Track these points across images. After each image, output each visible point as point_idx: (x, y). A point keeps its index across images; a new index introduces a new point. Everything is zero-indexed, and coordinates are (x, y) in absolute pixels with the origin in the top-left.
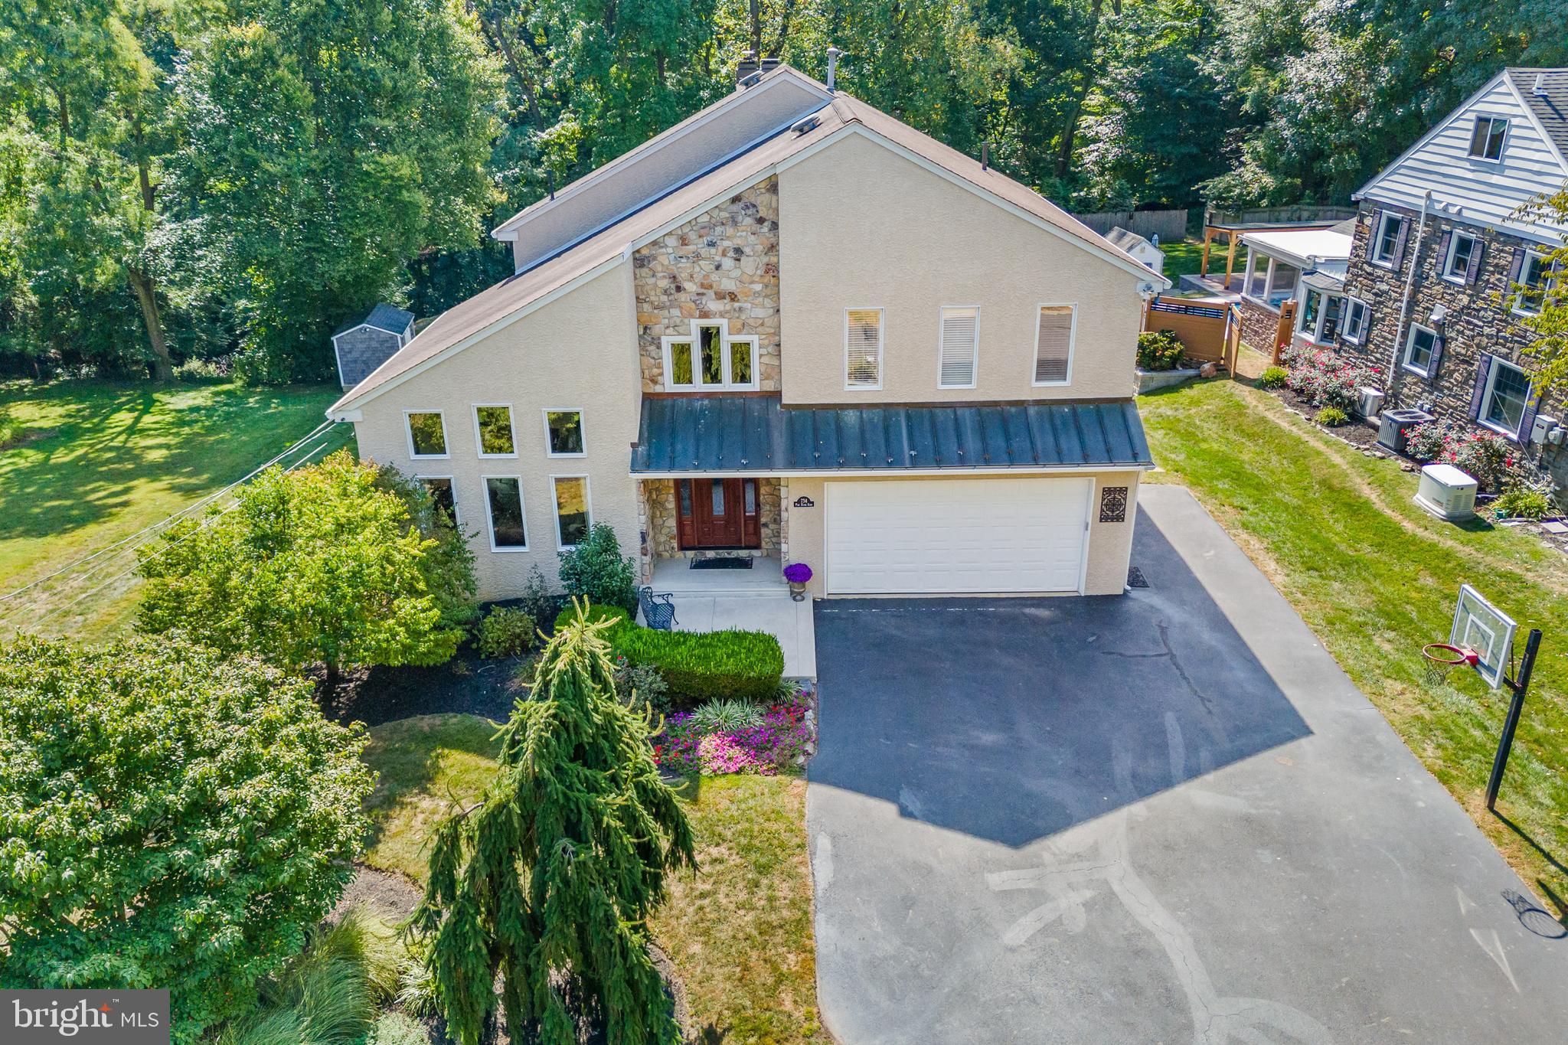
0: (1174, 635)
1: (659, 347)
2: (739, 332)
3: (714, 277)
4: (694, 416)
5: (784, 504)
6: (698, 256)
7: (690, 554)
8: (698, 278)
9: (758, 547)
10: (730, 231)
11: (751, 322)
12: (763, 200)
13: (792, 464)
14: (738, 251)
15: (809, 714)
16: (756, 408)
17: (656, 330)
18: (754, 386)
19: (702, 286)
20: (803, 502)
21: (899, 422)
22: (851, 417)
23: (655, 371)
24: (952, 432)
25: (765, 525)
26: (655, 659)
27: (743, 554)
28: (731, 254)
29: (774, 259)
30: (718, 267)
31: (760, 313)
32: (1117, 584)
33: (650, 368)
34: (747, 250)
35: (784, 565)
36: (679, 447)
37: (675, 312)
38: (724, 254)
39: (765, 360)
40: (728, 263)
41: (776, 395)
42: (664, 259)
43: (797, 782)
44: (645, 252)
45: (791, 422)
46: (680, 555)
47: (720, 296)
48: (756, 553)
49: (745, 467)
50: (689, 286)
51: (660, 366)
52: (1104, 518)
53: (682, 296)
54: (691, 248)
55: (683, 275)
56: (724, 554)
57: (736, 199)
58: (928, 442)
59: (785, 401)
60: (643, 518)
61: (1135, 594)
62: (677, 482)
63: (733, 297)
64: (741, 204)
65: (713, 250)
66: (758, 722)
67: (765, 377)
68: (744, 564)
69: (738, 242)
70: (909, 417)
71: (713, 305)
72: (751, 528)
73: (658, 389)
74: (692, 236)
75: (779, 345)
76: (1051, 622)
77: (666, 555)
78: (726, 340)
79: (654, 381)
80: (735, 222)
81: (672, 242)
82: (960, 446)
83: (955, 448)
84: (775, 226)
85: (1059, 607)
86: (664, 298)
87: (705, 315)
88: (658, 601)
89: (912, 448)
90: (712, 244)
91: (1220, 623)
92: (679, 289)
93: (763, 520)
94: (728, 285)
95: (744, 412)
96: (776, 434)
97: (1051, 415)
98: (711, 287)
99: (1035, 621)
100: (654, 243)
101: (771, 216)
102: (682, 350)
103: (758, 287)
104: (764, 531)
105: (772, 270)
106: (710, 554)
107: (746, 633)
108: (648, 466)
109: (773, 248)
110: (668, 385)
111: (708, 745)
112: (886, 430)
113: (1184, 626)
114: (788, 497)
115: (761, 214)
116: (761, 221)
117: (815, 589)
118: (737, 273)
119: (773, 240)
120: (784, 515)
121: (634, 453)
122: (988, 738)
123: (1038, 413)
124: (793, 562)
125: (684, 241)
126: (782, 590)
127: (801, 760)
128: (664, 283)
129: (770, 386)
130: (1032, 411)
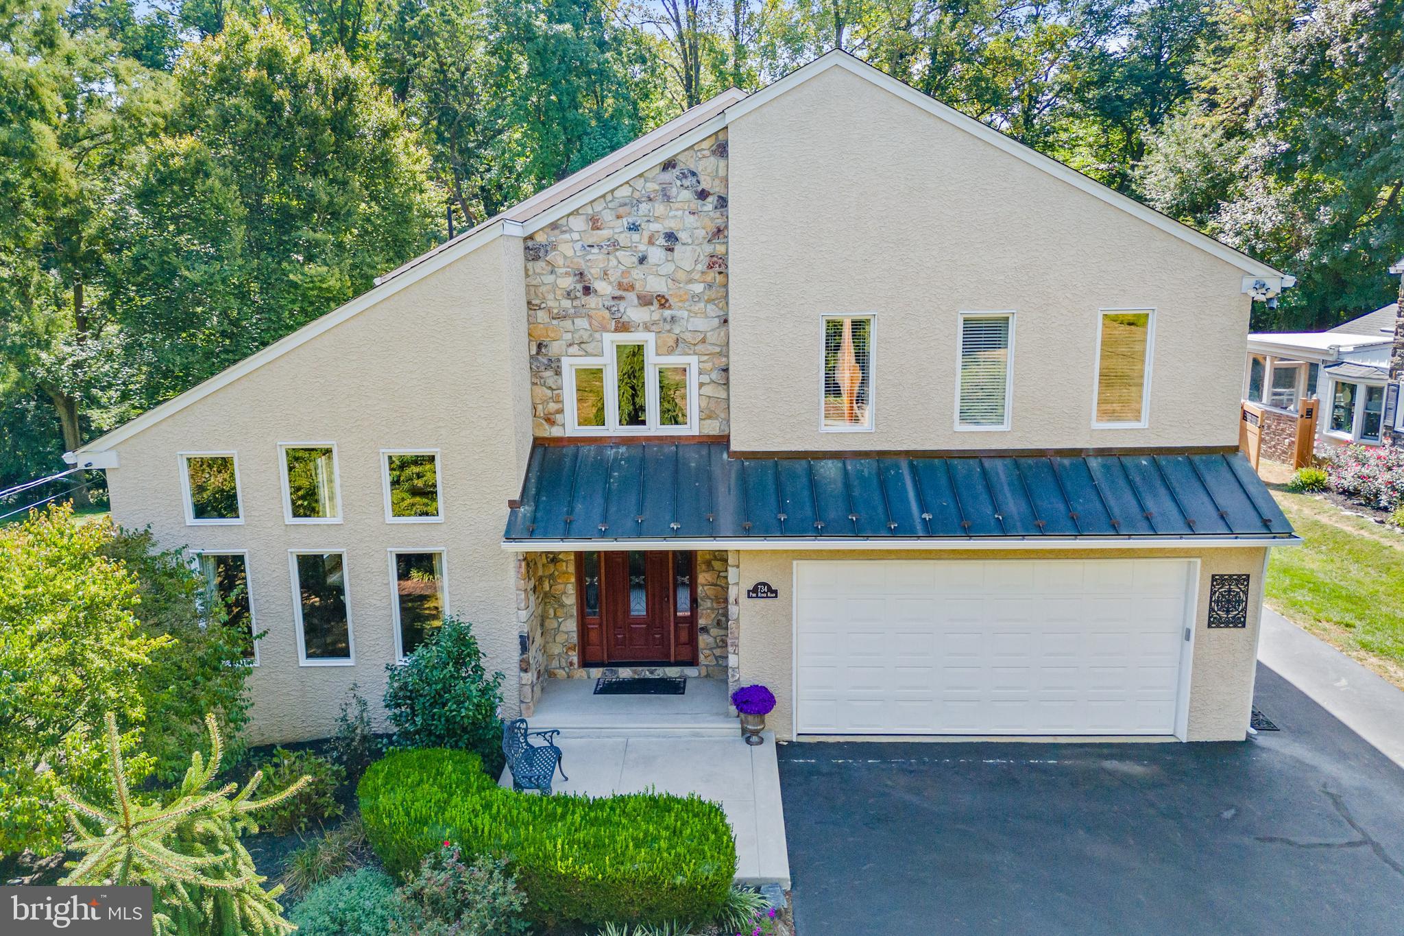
1: (558, 373)
2: (671, 351)
3: (637, 274)
4: (604, 469)
5: (733, 592)
6: (615, 245)
7: (596, 673)
8: (615, 275)
9: (693, 662)
10: (660, 209)
11: (688, 336)
12: (707, 166)
13: (747, 532)
14: (671, 237)
16: (693, 459)
17: (555, 348)
18: (692, 427)
19: (620, 286)
20: (762, 591)
21: (899, 477)
22: (830, 470)
23: (552, 406)
24: (980, 488)
25: (705, 630)
27: (672, 672)
28: (661, 241)
29: (720, 249)
30: (642, 260)
31: (701, 324)
32: (1237, 728)
33: (545, 402)
34: (682, 236)
35: (733, 688)
36: (579, 507)
37: (582, 323)
38: (651, 242)
39: (708, 390)
40: (656, 254)
41: (722, 441)
42: (567, 250)
44: (541, 238)
45: (743, 476)
46: (581, 673)
47: (645, 301)
48: (691, 672)
49: (676, 534)
50: (603, 287)
51: (558, 400)
52: (1213, 622)
53: (592, 301)
54: (605, 233)
55: (593, 272)
56: (645, 673)
57: (668, 165)
58: (947, 502)
59: (734, 447)
60: (524, 615)
61: (1263, 740)
62: (579, 556)
63: (663, 302)
64: (676, 172)
65: (636, 236)
67: (707, 415)
68: (674, 687)
69: (671, 225)
70: (912, 465)
71: (635, 314)
72: (684, 636)
73: (556, 432)
74: (608, 216)
75: (726, 370)
76: (1153, 783)
77: (561, 674)
78: (653, 362)
79: (550, 421)
80: (667, 198)
81: (578, 224)
82: (996, 509)
83: (989, 510)
84: (723, 202)
85: (1153, 760)
86: (567, 303)
87: (623, 327)
88: (537, 742)
89: (923, 508)
90: (634, 228)
92: (587, 290)
93: (702, 622)
94: (656, 285)
95: (676, 463)
96: (722, 489)
97: (1126, 472)
98: (631, 288)
99: (1126, 781)
100: (554, 226)
101: (715, 187)
102: (590, 381)
103: (698, 288)
104: (703, 640)
105: (718, 264)
106: (625, 673)
107: (672, 799)
108: (531, 534)
109: (720, 232)
110: (570, 426)
112: (883, 485)
114: (739, 581)
115: (705, 184)
116: (703, 195)
117: (777, 727)
118: (670, 268)
119: (720, 222)
120: (733, 609)
121: (513, 513)
123: (1105, 467)
124: (746, 685)
125: (595, 223)
126: (728, 727)
128: (567, 283)
129: (713, 428)
130: (1094, 463)
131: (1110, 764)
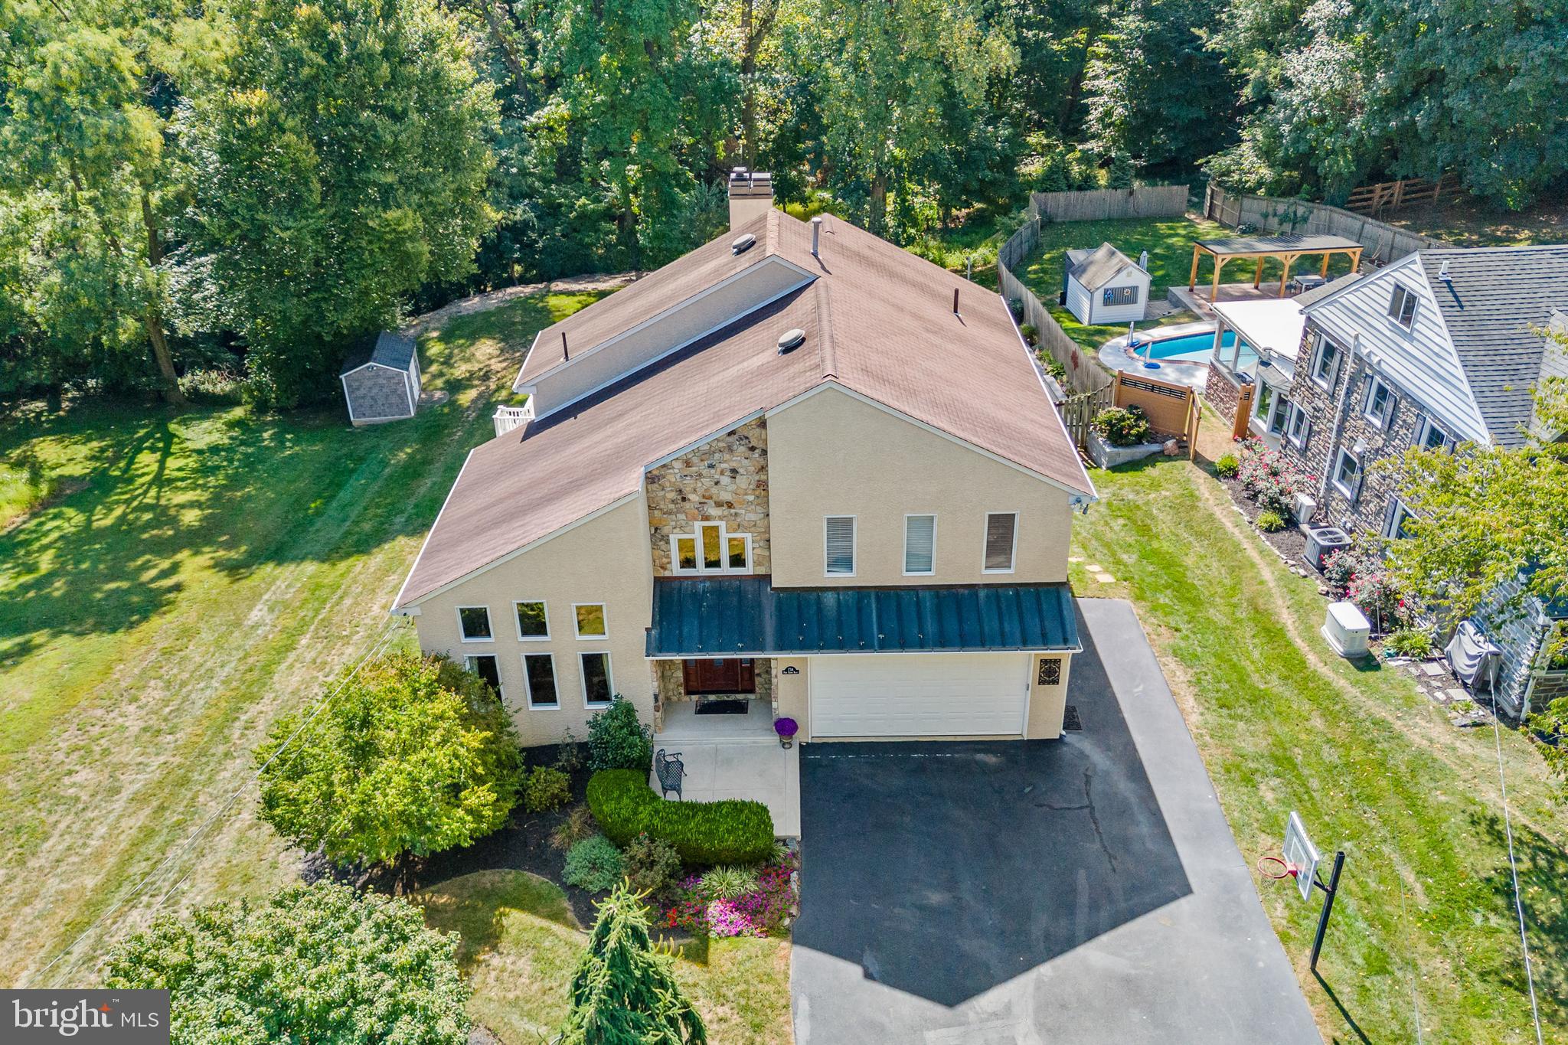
0: (1097, 786)
1: (668, 542)
2: (735, 531)
3: (714, 490)
4: (697, 598)
5: (774, 672)
6: (700, 475)
7: (695, 698)
8: (700, 491)
9: (752, 691)
10: (727, 456)
11: (745, 523)
12: (754, 434)
13: (781, 647)
14: (734, 471)
15: (794, 875)
16: (750, 588)
17: (666, 530)
18: (749, 570)
19: (704, 497)
20: (790, 670)
21: (869, 604)
22: (830, 599)
23: (665, 560)
24: (914, 615)
25: (759, 675)
26: (670, 834)
27: (740, 697)
28: (728, 473)
29: (763, 477)
30: (717, 483)
31: (752, 517)
32: (1053, 728)
33: (660, 558)
34: (741, 470)
35: (774, 719)
36: (686, 630)
37: (682, 516)
38: (722, 473)
39: (758, 551)
40: (725, 480)
41: (767, 578)
42: (673, 477)
43: (785, 944)
44: (656, 473)
45: (779, 601)
46: (686, 698)
47: (719, 504)
48: (751, 696)
49: (741, 650)
50: (694, 498)
51: (668, 557)
52: (1041, 682)
53: (687, 505)
54: (694, 469)
55: (687, 490)
56: (724, 697)
57: (730, 434)
58: (894, 625)
59: (774, 585)
60: (656, 684)
61: (1069, 736)
62: (685, 662)
63: (730, 505)
64: (736, 437)
65: (713, 471)
66: (752, 886)
67: (757, 563)
68: (740, 708)
69: (734, 465)
70: (878, 598)
71: (713, 511)
72: (746, 676)
73: (667, 574)
74: (695, 460)
75: (769, 541)
76: (997, 770)
77: (675, 698)
78: (724, 536)
79: (663, 568)
80: (730, 449)
81: (678, 465)
82: (921, 631)
83: (916, 631)
84: (764, 452)
85: (1003, 753)
86: (672, 506)
87: (706, 518)
88: (669, 759)
89: (880, 631)
90: (711, 466)
91: (1137, 772)
92: (684, 499)
93: (757, 671)
94: (726, 496)
95: (740, 593)
96: (767, 617)
97: (998, 597)
98: (711, 498)
99: (984, 768)
100: (664, 466)
101: (761, 445)
102: (686, 545)
103: (751, 498)
104: (758, 680)
105: (763, 485)
106: (712, 698)
107: (744, 803)
108: (660, 649)
109: (763, 469)
110: (676, 570)
111: (714, 909)
112: (860, 610)
113: (1107, 773)
114: (777, 669)
115: (753, 444)
116: (753, 449)
118: (734, 487)
119: (763, 463)
120: (774, 680)
121: (648, 635)
122: (935, 898)
123: (987, 596)
124: (782, 716)
125: (688, 464)
126: (774, 739)
127: (787, 922)
128: (672, 495)
129: (761, 571)
130: (982, 594)
131: (980, 757)
